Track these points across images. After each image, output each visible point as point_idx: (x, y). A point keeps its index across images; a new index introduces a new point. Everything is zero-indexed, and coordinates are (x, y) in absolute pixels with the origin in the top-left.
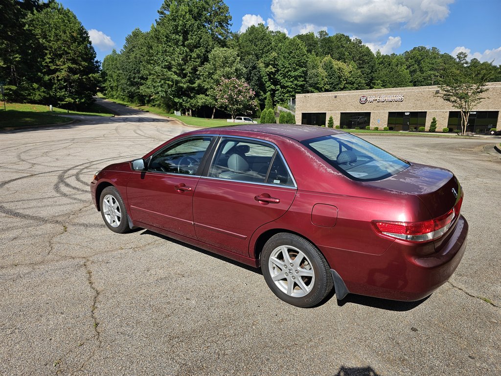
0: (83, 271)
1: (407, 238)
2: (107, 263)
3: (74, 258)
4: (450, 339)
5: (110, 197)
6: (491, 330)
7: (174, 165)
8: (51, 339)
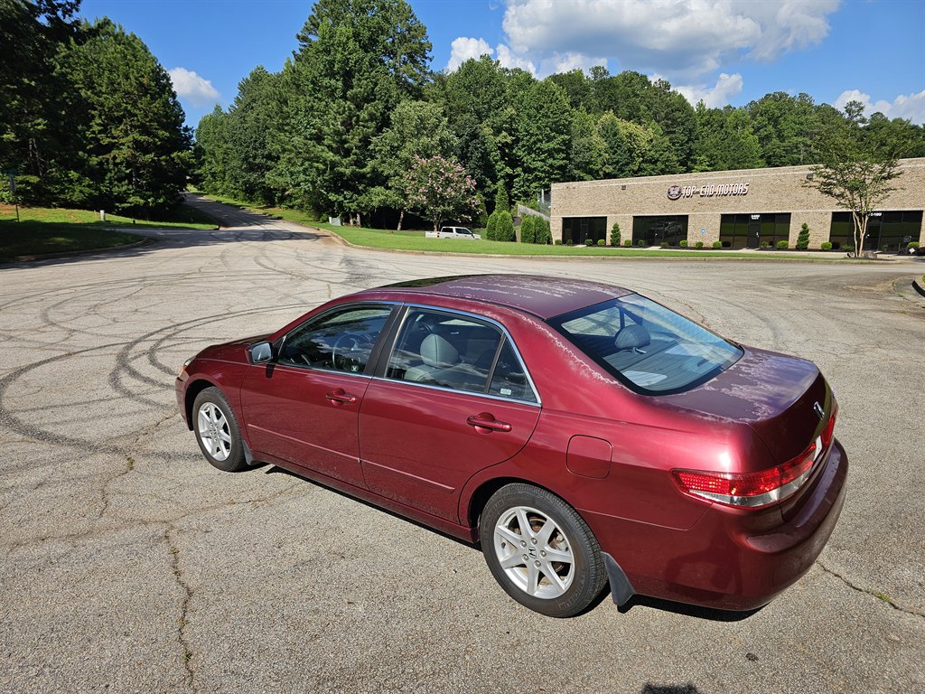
0: (163, 550)
1: (732, 500)
2: (207, 532)
3: (146, 523)
4: (815, 674)
5: (211, 407)
6: (888, 656)
7: (326, 346)
8: (107, 686)
